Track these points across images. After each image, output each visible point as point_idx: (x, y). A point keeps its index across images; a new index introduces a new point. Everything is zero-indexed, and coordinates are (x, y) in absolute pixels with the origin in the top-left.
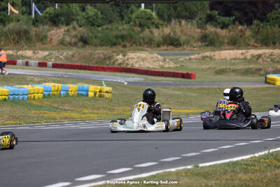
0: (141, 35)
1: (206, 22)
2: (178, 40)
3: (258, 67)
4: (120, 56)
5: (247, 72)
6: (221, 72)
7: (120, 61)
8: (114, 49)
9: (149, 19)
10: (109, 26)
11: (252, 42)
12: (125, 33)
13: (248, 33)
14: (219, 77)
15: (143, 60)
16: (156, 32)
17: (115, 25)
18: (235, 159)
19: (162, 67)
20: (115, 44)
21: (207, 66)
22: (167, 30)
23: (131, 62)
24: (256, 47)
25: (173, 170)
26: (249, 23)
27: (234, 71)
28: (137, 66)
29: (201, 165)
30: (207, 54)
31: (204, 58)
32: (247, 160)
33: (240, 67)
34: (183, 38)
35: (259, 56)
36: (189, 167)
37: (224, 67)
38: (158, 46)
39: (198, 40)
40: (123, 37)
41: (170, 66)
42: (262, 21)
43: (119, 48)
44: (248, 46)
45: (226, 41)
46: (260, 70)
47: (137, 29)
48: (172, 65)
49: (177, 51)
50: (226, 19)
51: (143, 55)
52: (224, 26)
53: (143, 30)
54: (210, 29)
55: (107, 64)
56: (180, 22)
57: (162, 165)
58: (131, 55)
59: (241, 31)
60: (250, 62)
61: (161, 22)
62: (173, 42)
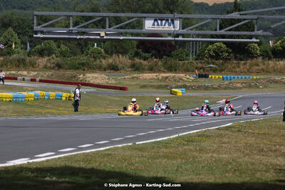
0: (95, 63)
1: (134, 57)
2: (117, 67)
3: (166, 84)
4: (82, 76)
5: (159, 87)
6: (144, 87)
7: (81, 79)
8: (77, 71)
9: (99, 53)
10: (75, 58)
11: (162, 69)
12: (85, 61)
13: (160, 63)
14: (142, 90)
15: (96, 78)
16: (104, 62)
17: (78, 57)
18: (158, 140)
19: (107, 83)
20: (78, 68)
21: (134, 83)
22: (110, 61)
23: (88, 79)
24: (164, 72)
25: (120, 146)
26: (161, 58)
27: (151, 86)
28: (92, 82)
29: (137, 143)
30: (135, 75)
31: (133, 78)
32: (166, 140)
33: (155, 84)
34: (120, 66)
35: (167, 78)
36: (130, 144)
37: (145, 84)
38: (105, 70)
39: (129, 67)
40: (83, 64)
41: (112, 82)
42: (168, 56)
43: (81, 71)
44: (160, 71)
45: (147, 68)
46: (168, 86)
47: (92, 59)
48: (114, 82)
49: (116, 73)
50: (147, 55)
51: (96, 75)
52: (145, 59)
53: (95, 60)
54: (137, 60)
55: (73, 80)
56: (118, 56)
57: (113, 143)
58: (88, 75)
59: (156, 62)
60: (161, 81)
61: (106, 55)
62: (114, 68)
